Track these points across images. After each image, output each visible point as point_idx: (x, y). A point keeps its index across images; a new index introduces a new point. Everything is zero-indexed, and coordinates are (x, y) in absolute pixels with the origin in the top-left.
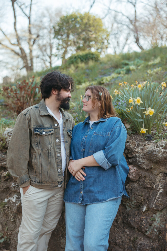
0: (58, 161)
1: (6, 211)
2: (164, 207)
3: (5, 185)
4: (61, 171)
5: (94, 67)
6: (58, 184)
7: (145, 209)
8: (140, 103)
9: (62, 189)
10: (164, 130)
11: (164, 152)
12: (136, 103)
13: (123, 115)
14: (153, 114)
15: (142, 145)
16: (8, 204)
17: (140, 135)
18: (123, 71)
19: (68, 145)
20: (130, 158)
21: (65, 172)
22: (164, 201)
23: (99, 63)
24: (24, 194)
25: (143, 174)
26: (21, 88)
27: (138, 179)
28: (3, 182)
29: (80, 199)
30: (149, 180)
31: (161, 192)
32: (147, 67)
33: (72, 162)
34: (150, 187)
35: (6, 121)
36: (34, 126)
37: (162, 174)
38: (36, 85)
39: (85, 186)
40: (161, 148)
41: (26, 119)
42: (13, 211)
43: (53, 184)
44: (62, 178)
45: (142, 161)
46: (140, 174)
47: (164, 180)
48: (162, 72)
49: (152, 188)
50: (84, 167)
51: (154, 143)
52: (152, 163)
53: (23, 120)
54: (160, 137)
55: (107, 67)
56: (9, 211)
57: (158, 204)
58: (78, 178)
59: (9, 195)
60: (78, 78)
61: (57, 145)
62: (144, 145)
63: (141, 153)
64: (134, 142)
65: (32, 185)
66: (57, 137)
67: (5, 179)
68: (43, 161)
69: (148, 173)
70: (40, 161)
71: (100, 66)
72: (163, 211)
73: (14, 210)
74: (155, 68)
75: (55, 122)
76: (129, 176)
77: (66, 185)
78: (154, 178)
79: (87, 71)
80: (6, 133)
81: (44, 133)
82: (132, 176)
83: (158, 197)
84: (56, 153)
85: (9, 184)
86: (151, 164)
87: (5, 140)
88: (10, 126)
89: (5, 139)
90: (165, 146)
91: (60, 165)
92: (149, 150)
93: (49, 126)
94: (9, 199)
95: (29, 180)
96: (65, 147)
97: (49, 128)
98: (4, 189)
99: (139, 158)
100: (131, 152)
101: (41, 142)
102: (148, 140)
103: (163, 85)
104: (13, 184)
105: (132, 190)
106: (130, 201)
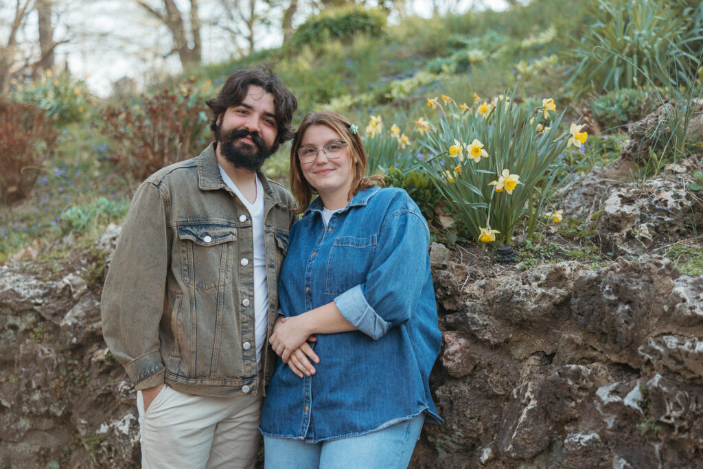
0: (243, 319)
1: (104, 458)
2: (540, 449)
3: (103, 385)
4: (251, 347)
5: (367, 54)
6: (241, 384)
7: (486, 454)
8: (481, 157)
9: (253, 400)
10: (548, 234)
11: (544, 295)
12: (470, 156)
13: (435, 190)
14: (514, 189)
15: (483, 276)
16: (109, 438)
17: (481, 247)
18: (448, 65)
19: (273, 274)
20: (450, 312)
21: (262, 350)
22: (540, 432)
23: (382, 41)
24: (146, 408)
25: (484, 356)
26: (153, 113)
27: (470, 371)
28: (95, 376)
29: (305, 425)
30: (499, 375)
31: (532, 409)
32: (517, 54)
33: (282, 324)
34: (503, 395)
35: (109, 206)
36: (178, 217)
37: (537, 358)
38: (197, 103)
39: (316, 391)
40: (535, 284)
41: (159, 197)
42: (123, 460)
43: (229, 384)
44: (253, 368)
45: (481, 322)
46: (477, 356)
47: (541, 373)
48: (560, 68)
49: (508, 398)
50: (314, 335)
51: (518, 271)
52: (511, 325)
53: (151, 199)
54: (537, 254)
55: (405, 52)
56: (112, 458)
57: (523, 443)
58: (298, 369)
59: (114, 413)
60: (320, 84)
61: (241, 274)
62: (489, 276)
63: (478, 299)
64: (462, 268)
65: (168, 385)
66: (244, 253)
67: (101, 370)
68: (201, 318)
69: (498, 353)
70: (192, 316)
71: (387, 51)
72: (536, 462)
73: (124, 456)
74: (540, 58)
75: (239, 211)
76: (444, 364)
77: (266, 387)
78: (515, 369)
79: (350, 66)
80: (106, 239)
81: (207, 239)
82: (454, 361)
83: (524, 422)
84: (240, 296)
85: (112, 384)
86: (508, 330)
87: (104, 259)
88: (120, 220)
89: (104, 256)
90: (547, 279)
91: (250, 331)
92: (503, 289)
93: (222, 221)
94: (111, 425)
95: (160, 369)
96: (266, 279)
97: (222, 226)
98: (99, 396)
99: (474, 312)
100: (452, 296)
101: (199, 263)
102: (501, 262)
103: (547, 105)
104: (123, 383)
105: (451, 402)
106: (446, 433)
